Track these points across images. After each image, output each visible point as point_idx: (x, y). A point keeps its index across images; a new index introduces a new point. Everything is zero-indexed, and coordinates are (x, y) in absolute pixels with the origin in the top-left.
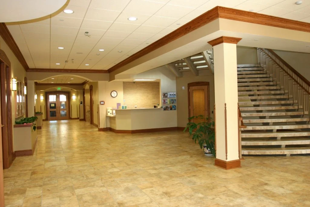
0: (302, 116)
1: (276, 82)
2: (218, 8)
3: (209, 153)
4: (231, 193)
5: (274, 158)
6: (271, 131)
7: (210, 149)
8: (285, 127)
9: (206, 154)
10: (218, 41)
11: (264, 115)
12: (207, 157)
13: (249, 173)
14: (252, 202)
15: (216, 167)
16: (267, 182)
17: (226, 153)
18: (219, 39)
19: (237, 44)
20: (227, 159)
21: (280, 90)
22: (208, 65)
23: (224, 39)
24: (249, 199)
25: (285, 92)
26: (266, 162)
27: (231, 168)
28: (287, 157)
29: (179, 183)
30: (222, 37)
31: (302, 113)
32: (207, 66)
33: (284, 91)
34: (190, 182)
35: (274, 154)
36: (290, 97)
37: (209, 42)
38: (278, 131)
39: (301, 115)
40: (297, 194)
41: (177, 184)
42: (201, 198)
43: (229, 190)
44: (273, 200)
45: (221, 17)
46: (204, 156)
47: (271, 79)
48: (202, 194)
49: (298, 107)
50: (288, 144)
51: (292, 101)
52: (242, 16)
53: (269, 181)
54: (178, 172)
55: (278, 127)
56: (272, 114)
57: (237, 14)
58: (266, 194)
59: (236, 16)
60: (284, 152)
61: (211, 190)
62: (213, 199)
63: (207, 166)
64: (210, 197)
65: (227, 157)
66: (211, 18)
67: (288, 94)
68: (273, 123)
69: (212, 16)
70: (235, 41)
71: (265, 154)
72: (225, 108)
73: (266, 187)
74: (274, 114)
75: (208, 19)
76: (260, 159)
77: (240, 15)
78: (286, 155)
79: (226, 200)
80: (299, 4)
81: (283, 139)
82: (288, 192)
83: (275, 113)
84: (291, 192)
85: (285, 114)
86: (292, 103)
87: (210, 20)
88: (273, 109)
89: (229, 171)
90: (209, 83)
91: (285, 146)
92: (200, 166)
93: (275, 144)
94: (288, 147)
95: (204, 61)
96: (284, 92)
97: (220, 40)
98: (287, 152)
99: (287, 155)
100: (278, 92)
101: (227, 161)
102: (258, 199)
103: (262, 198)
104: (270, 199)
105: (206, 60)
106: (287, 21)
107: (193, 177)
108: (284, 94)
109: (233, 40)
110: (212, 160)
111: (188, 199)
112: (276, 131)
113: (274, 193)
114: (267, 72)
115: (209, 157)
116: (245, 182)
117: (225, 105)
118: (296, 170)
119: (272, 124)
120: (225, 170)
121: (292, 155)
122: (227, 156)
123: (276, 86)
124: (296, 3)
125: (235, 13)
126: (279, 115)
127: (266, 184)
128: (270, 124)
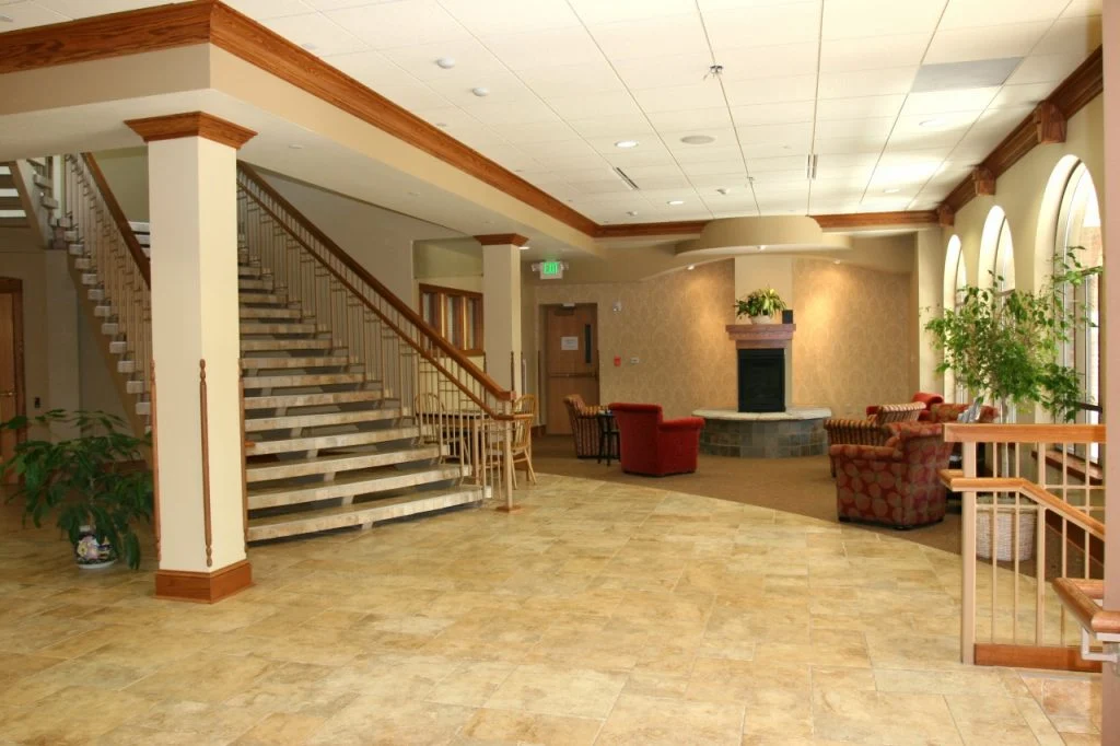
0: (376, 404)
1: (287, 296)
2: (215, 6)
3: (101, 559)
4: (293, 671)
5: (330, 540)
6: (300, 456)
7: (109, 539)
8: (342, 441)
9: (85, 566)
10: (179, 126)
11: (272, 405)
12: (95, 574)
13: (294, 597)
14: (374, 676)
15: (163, 602)
16: (369, 612)
17: (208, 542)
18: (180, 120)
19: (238, 148)
20: (209, 563)
21: (300, 321)
22: (28, 209)
23: (202, 121)
24: (360, 670)
25: (320, 329)
26: (317, 555)
27: (224, 593)
28: (366, 533)
29: (64, 690)
30: (196, 115)
31: (378, 395)
32: (20, 213)
33: (316, 325)
34: (106, 674)
35: (330, 527)
36: (335, 344)
37: (130, 123)
38: (324, 454)
39: (373, 402)
40: (469, 622)
41: (58, 694)
42: (201, 715)
43: (277, 663)
44: (424, 654)
45: (217, 42)
46: (78, 574)
47: (268, 286)
48: (196, 700)
49: (364, 378)
50: (361, 492)
51: (344, 359)
52: (277, 58)
53: (372, 607)
54: (19, 651)
55: (321, 443)
56: (296, 400)
57: (263, 45)
58: (393, 643)
59: (261, 50)
60: (357, 519)
61: (217, 678)
62: (249, 703)
63: (122, 604)
64: (237, 701)
65: (212, 557)
66: (171, 33)
67: (329, 336)
68: (304, 428)
69: (181, 27)
70: (237, 138)
71: (304, 532)
72: (203, 377)
73: (377, 626)
74: (300, 400)
75: (157, 32)
76: (292, 548)
77: (270, 51)
78: (360, 526)
79: (293, 694)
80: (444, 67)
81: (344, 477)
82: (445, 623)
83: (307, 397)
84: (452, 622)
85: (335, 399)
86: (344, 364)
87: (164, 41)
88: (296, 384)
89: (223, 604)
90: (21, 281)
91: (351, 500)
92: (96, 613)
93: (326, 498)
94: (362, 500)
95: (13, 193)
96: (316, 328)
97: (188, 123)
98: (365, 516)
99: (364, 527)
100: (298, 329)
101: (211, 570)
102: (382, 662)
103: (392, 658)
104: (414, 654)
105: (22, 190)
106: (386, 107)
107: (103, 655)
108: (315, 336)
109: (228, 133)
110: (128, 580)
111: (156, 731)
112: (315, 454)
113: (413, 637)
114: (251, 259)
115: (105, 574)
116: (305, 626)
117: (202, 364)
118: (417, 562)
119: (299, 432)
120: (206, 607)
121: (377, 524)
122: (209, 553)
123: (286, 307)
124: (439, 63)
125: (260, 41)
126: (315, 403)
127: (371, 618)
128: (293, 434)
